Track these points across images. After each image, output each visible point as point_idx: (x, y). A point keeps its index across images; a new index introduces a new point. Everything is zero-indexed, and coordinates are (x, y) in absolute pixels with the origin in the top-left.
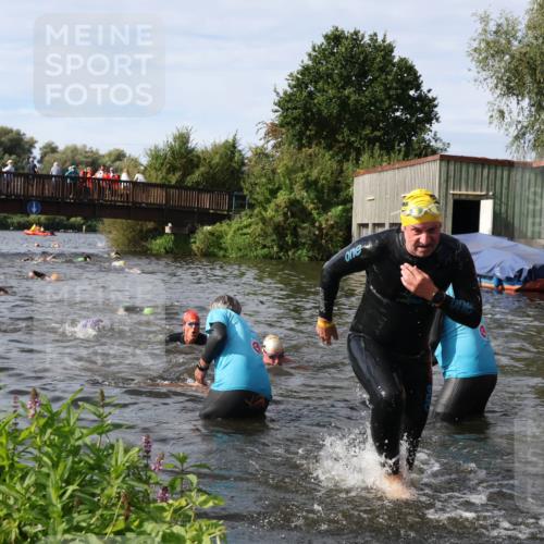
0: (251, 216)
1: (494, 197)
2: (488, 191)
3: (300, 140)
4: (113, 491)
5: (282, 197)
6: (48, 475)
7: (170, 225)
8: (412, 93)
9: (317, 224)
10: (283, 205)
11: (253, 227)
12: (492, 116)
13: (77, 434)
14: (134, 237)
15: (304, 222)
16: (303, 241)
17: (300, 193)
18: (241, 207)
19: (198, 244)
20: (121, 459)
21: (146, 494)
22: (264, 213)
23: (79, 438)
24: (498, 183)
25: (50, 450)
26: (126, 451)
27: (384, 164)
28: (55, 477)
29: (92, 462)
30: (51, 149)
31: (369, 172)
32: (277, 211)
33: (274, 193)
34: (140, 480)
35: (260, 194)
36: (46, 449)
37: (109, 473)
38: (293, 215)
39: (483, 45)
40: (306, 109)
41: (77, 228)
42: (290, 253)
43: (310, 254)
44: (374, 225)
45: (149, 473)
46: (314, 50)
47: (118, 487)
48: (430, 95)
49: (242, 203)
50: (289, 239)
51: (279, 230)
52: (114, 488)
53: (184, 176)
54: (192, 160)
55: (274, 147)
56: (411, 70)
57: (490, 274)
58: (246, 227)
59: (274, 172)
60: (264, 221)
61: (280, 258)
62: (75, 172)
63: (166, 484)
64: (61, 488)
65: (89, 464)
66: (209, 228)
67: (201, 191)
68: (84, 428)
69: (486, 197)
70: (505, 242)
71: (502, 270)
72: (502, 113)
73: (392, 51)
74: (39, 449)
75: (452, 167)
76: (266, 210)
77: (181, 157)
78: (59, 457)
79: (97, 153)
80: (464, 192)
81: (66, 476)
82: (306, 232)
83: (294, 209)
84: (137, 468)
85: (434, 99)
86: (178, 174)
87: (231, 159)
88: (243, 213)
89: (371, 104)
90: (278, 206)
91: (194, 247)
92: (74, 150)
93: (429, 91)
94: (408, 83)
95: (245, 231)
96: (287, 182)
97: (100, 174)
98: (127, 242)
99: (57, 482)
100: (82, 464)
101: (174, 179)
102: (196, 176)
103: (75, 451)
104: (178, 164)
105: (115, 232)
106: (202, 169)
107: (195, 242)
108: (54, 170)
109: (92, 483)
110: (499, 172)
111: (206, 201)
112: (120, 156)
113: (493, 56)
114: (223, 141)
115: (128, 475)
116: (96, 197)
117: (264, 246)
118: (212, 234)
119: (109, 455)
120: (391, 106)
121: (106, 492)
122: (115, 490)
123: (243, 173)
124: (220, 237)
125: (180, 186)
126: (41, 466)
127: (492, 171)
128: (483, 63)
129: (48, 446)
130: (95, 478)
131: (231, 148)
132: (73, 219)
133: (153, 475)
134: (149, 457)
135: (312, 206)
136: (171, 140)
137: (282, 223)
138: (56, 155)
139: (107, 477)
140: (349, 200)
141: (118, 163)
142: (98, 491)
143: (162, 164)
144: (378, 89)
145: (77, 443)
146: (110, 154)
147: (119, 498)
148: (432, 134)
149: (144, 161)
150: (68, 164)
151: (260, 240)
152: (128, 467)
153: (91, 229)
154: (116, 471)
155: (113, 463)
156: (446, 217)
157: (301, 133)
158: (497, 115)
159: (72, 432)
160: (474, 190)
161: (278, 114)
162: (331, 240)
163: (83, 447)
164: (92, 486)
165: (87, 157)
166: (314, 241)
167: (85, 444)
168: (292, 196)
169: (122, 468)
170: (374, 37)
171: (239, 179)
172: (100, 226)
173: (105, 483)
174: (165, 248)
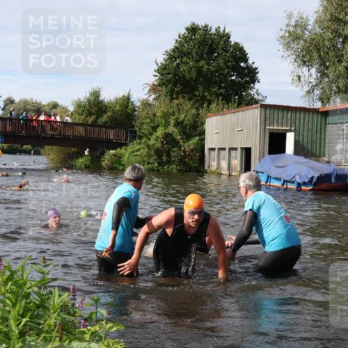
0: (140, 144)
1: (295, 131)
2: (291, 127)
3: (172, 95)
4: (51, 321)
5: (160, 132)
6: (10, 312)
7: (88, 150)
8: (242, 64)
9: (182, 149)
10: (161, 137)
11: (141, 151)
12: (293, 80)
13: (28, 285)
14: (64, 157)
15: (174, 147)
16: (174, 159)
17: (172, 129)
18: (134, 138)
19: (106, 162)
20: (56, 301)
21: (73, 323)
22: (148, 142)
23: (30, 288)
24: (297, 122)
25: (10, 295)
26: (60, 296)
27: (225, 110)
28: (14, 313)
29: (38, 303)
30: (10, 102)
31: (215, 115)
32: (157, 140)
33: (155, 129)
34: (69, 314)
35: (146, 129)
36: (8, 295)
37: (49, 310)
38: (167, 143)
39: (287, 35)
40: (175, 75)
41: (27, 152)
42: (165, 167)
43: (179, 168)
44: (219, 149)
45: (75, 310)
46: (180, 37)
47: (55, 319)
48: (254, 66)
49: (134, 136)
50: (165, 158)
51: (159, 153)
52: (52, 320)
53: (97, 118)
54: (102, 108)
55: (154, 99)
56: (241, 50)
57: (293, 180)
58: (137, 151)
59: (154, 115)
60: (148, 147)
61: (159, 170)
62: (26, 116)
63: (86, 316)
64: (18, 320)
65: (36, 304)
66: (113, 152)
67: (107, 128)
68: (32, 281)
69: (290, 131)
70: (302, 159)
71: (300, 177)
72: (299, 77)
73: (229, 38)
74: (4, 295)
75: (268, 112)
76: (149, 140)
77: (95, 106)
78: (16, 300)
79: (40, 104)
80: (276, 128)
81: (21, 312)
82: (175, 154)
83: (168, 139)
84: (67, 306)
85: (256, 69)
86: (93, 118)
87: (127, 107)
88: (135, 142)
89: (216, 71)
90: (158, 137)
91: (103, 164)
92: (26, 102)
93: (253, 63)
94: (240, 58)
95: (136, 153)
96: (163, 121)
97: (42, 118)
98: (59, 161)
99: (15, 316)
100: (32, 304)
101: (90, 120)
102: (104, 118)
103: (27, 296)
104: (93, 111)
105: (52, 154)
106: (109, 114)
107: (104, 161)
109: (38, 316)
110: (298, 115)
111: (111, 134)
112: (55, 106)
113: (293, 41)
114: (121, 96)
115: (62, 311)
116: (40, 132)
117: (149, 163)
118: (115, 155)
119: (49, 298)
120: (229, 73)
121: (47, 322)
122: (53, 320)
123: (134, 116)
124: (121, 157)
125: (94, 125)
126: (5, 306)
127: (294, 114)
128: (287, 46)
129: (10, 293)
130: (40, 313)
131: (127, 100)
132: (25, 147)
133: (78, 311)
134: (75, 299)
135: (179, 137)
136: (88, 95)
137: (160, 148)
138: (13, 105)
139: (48, 312)
140: (203, 133)
141: (54, 110)
142: (42, 322)
143: (83, 111)
144: (221, 61)
145: (28, 291)
146: (48, 105)
147: (56, 326)
148: (255, 91)
149: (71, 109)
150: (22, 111)
151: (146, 159)
152: (62, 306)
153: (37, 153)
154: (53, 308)
155: (52, 303)
156: (264, 143)
157: (172, 90)
158: (297, 79)
159: (25, 284)
160: (282, 126)
161: (157, 78)
162: (191, 159)
163: (32, 293)
164: (38, 318)
165: (34, 107)
166: (181, 160)
167: (34, 291)
168: (167, 131)
169: (57, 306)
170: (218, 29)
171: (132, 120)
172: (42, 151)
173: (47, 316)
174: (85, 165)
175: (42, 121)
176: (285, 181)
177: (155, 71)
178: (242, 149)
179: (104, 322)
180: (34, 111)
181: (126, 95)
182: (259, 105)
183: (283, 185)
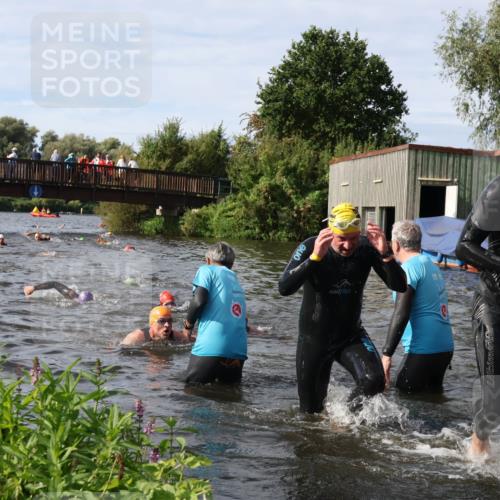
0: (235, 200)
1: (458, 183)
2: (453, 178)
3: (280, 130)
4: (108, 452)
5: (263, 183)
6: (49, 437)
7: (160, 208)
8: (383, 87)
9: (295, 208)
10: (264, 190)
11: (237, 210)
12: (458, 109)
13: (76, 400)
14: (128, 218)
15: (283, 206)
16: (283, 222)
17: (280, 179)
18: (226, 191)
19: (186, 225)
20: (115, 423)
21: (139, 455)
22: (246, 197)
23: (78, 404)
24: (462, 170)
25: (50, 414)
26: (121, 416)
27: (357, 152)
28: (55, 439)
29: (89, 425)
30: (51, 138)
31: (343, 160)
32: (258, 195)
33: (256, 179)
34: (133, 442)
35: (244, 179)
36: (47, 413)
37: (105, 436)
38: (274, 199)
39: (449, 44)
40: (287, 101)
41: (75, 211)
42: (271, 234)
43: (290, 235)
45: (142, 436)
46: (294, 47)
47: (114, 449)
48: (400, 90)
49: (227, 188)
50: (270, 221)
51: (261, 213)
52: (110, 449)
53: (174, 163)
54: (181, 148)
55: (257, 136)
56: (382, 66)
58: (230, 210)
59: (256, 159)
60: (246, 204)
61: (262, 239)
62: (74, 159)
63: (157, 446)
64: (61, 449)
65: (87, 427)
66: (196, 211)
67: (188, 177)
68: (82, 394)
69: (451, 183)
72: (466, 106)
73: (364, 49)
74: (41, 413)
75: (420, 156)
76: (248, 194)
77: (171, 146)
78: (59, 420)
79: (94, 141)
80: (430, 179)
81: (65, 437)
82: (285, 214)
83: (274, 193)
84: (131, 430)
85: (404, 94)
86: (168, 161)
87: (217, 147)
88: (228, 197)
89: (345, 97)
90: (259, 191)
91: (183, 228)
92: (73, 139)
93: (399, 86)
94: (380, 77)
95: (229, 213)
96: (269, 168)
97: (96, 161)
98: (121, 223)
99: (56, 444)
100: (80, 427)
101: (164, 165)
102: (184, 163)
103: (74, 415)
104: (168, 152)
105: (109, 214)
106: (190, 156)
107: (183, 224)
108: (54, 157)
109: (89, 444)
110: (463, 160)
111: (194, 186)
112: (115, 144)
113: (458, 53)
114: (210, 131)
115: (122, 437)
116: (92, 181)
117: (247, 228)
118: (199, 216)
119: (104, 419)
120: (363, 100)
121: (102, 453)
122: (110, 451)
123: (227, 160)
124: (207, 219)
125: (169, 172)
126: (42, 429)
127: (457, 159)
128: (449, 60)
129: (49, 411)
130: (91, 439)
131: (217, 138)
132: (72, 202)
133: (145, 437)
134: (141, 421)
135: (290, 191)
136: (162, 130)
137: (263, 207)
138: (56, 143)
139: (103, 439)
140: (325, 186)
141: (112, 151)
142: (94, 452)
143: (154, 152)
144: (353, 82)
145: (75, 408)
146: (105, 143)
147: (114, 458)
148: (401, 125)
149: (137, 148)
150: (67, 151)
151: (243, 222)
152: (122, 431)
153: (89, 212)
154: (111, 434)
155: (109, 426)
156: (414, 201)
157: (282, 123)
158: (462, 108)
159: (71, 398)
160: (440, 177)
161: (261, 105)
162: (308, 222)
163: (81, 412)
164: (89, 447)
165: (84, 145)
166: (294, 224)
167: (83, 409)
168: (272, 182)
169: (117, 431)
170: (347, 36)
171: (224, 165)
172: (96, 209)
173: (101, 445)
174: (156, 229)
175: (95, 166)
176: (443, 256)
177: (259, 96)
178: (382, 208)
179: (182, 455)
180: (85, 152)
181: (216, 129)
182: (407, 146)
183: (440, 261)
